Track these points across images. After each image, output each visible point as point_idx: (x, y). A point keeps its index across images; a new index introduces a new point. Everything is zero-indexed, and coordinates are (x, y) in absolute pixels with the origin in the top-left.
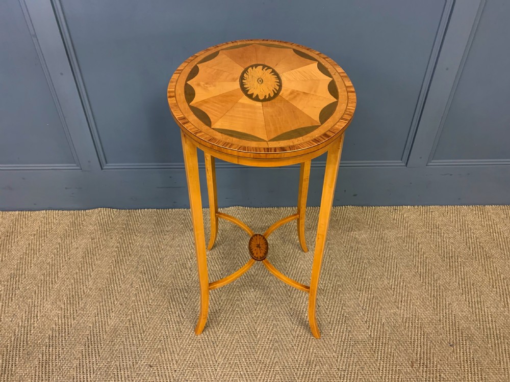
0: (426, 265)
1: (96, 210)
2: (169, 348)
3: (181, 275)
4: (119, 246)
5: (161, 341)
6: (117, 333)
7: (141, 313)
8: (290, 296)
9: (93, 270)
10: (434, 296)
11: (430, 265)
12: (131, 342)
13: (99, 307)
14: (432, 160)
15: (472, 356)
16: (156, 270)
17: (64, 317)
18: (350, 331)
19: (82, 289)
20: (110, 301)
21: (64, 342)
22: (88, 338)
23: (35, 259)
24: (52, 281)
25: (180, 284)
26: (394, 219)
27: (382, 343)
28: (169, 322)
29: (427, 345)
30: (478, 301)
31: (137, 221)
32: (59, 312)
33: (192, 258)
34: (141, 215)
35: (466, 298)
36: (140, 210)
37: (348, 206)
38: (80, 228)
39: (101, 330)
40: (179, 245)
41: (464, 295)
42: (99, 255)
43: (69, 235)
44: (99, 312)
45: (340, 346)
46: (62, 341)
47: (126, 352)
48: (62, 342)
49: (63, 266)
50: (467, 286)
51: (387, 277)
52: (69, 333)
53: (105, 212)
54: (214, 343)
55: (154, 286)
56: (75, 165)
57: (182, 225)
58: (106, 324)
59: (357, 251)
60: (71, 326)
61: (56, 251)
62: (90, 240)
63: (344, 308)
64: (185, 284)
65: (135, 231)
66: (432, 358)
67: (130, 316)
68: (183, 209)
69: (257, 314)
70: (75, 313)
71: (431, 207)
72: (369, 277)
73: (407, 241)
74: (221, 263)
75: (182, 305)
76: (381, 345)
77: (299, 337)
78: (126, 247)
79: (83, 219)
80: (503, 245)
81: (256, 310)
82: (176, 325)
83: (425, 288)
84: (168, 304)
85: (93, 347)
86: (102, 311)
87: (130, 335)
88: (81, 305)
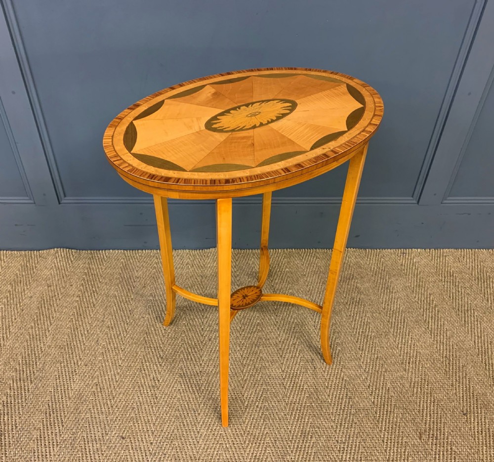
0: (438, 320)
1: (52, 251)
2: (144, 417)
3: (155, 330)
4: (81, 295)
5: (134, 408)
6: (83, 399)
7: (110, 376)
8: (281, 356)
9: (51, 324)
10: (446, 357)
11: (443, 320)
12: (99, 409)
13: (60, 368)
14: (449, 196)
15: (487, 426)
16: (125, 324)
17: (20, 380)
18: (350, 398)
19: (39, 347)
20: (72, 362)
21: (21, 409)
22: (49, 405)
24: (3, 337)
25: (154, 341)
26: (402, 265)
27: (387, 411)
28: (142, 386)
29: (437, 413)
31: (100, 265)
32: (14, 374)
34: (105, 257)
35: (482, 360)
36: (103, 251)
38: (34, 272)
39: (63, 395)
40: (151, 295)
41: (480, 356)
42: (57, 305)
43: (20, 281)
44: (61, 374)
45: (339, 415)
46: (19, 408)
47: (94, 421)
48: (19, 410)
49: (15, 319)
50: (484, 345)
51: (393, 335)
52: (26, 399)
53: (62, 253)
54: (195, 411)
55: (123, 344)
56: (27, 198)
57: (155, 270)
58: (69, 388)
59: (359, 303)
60: (28, 390)
61: (5, 300)
62: (46, 287)
63: (343, 370)
64: (160, 342)
65: (100, 277)
66: (442, 429)
67: (96, 379)
68: (155, 251)
69: (244, 377)
70: (32, 375)
71: (445, 250)
72: (373, 334)
73: (416, 291)
75: (157, 366)
76: (385, 413)
77: (293, 405)
78: (89, 297)
79: (36, 262)
81: (242, 372)
82: (151, 390)
83: (437, 347)
84: (141, 365)
85: (55, 415)
86: (64, 373)
87: (97, 401)
88: (39, 365)
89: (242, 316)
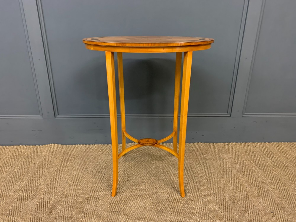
0: (249, 171)
1: (49, 145)
2: (89, 216)
3: (98, 177)
4: (61, 163)
5: (83, 212)
6: (55, 208)
7: (72, 197)
8: (167, 187)
9: (43, 175)
10: (257, 186)
11: (252, 171)
12: (64, 212)
13: (44, 194)
14: (245, 113)
15: (286, 218)
16: (83, 174)
17: (21, 199)
18: (206, 205)
19: (35, 185)
20: (52, 191)
22: (35, 211)
23: (7, 169)
24: (16, 181)
25: (97, 182)
26: (227, 149)
27: (228, 212)
28: (89, 201)
29: (257, 212)
30: (284, 188)
31: (73, 151)
32: (19, 197)
33: (105, 168)
34: (75, 148)
35: (277, 187)
36: (75, 145)
37: (200, 143)
38: (38, 154)
39: (44, 206)
40: (97, 162)
41: (275, 186)
42: (48, 167)
43: (30, 157)
44: (44, 196)
45: (201, 213)
46: (18, 212)
47: (60, 218)
49: (24, 173)
50: (276, 181)
51: (226, 177)
52: (23, 208)
53: (54, 146)
54: (118, 213)
55: (81, 183)
56: (39, 115)
57: (100, 152)
58: (48, 203)
59: (207, 164)
60: (25, 204)
61: (21, 165)
62: (43, 160)
63: (201, 193)
65: (71, 155)
66: (261, 220)
67: (64, 199)
68: (101, 145)
71: (248, 143)
72: (216, 177)
73: (236, 159)
76: (227, 212)
77: (174, 209)
78: (65, 163)
79: (40, 150)
80: (294, 161)
82: (94, 203)
83: (251, 182)
84: (90, 192)
85: (38, 216)
86: (46, 196)
87: (63, 208)
88: (33, 193)
89: (145, 170)
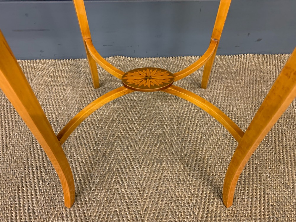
8: (189, 174)
25: (37, 159)
37: (248, 55)
63: (267, 191)
68: (53, 60)
69: (144, 205)
74: (95, 127)
75: (36, 193)
81: (142, 197)
84: (16, 191)
89: (141, 126)
